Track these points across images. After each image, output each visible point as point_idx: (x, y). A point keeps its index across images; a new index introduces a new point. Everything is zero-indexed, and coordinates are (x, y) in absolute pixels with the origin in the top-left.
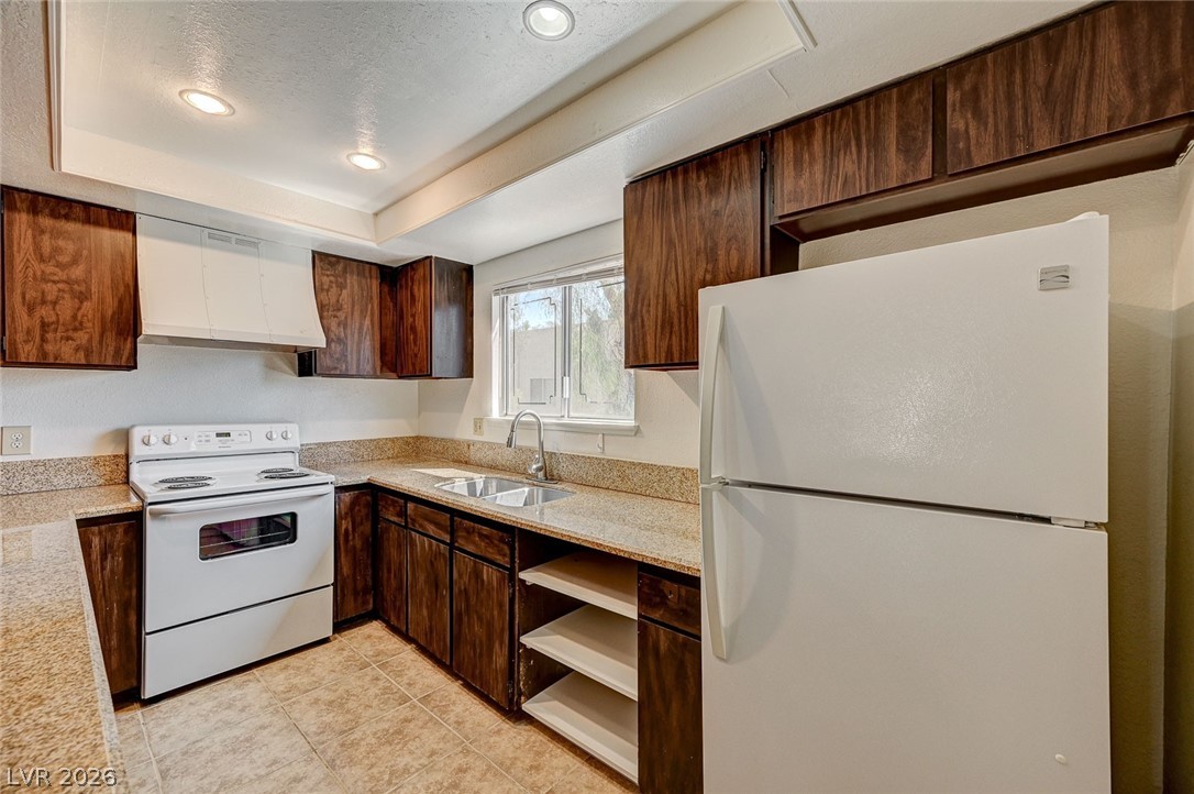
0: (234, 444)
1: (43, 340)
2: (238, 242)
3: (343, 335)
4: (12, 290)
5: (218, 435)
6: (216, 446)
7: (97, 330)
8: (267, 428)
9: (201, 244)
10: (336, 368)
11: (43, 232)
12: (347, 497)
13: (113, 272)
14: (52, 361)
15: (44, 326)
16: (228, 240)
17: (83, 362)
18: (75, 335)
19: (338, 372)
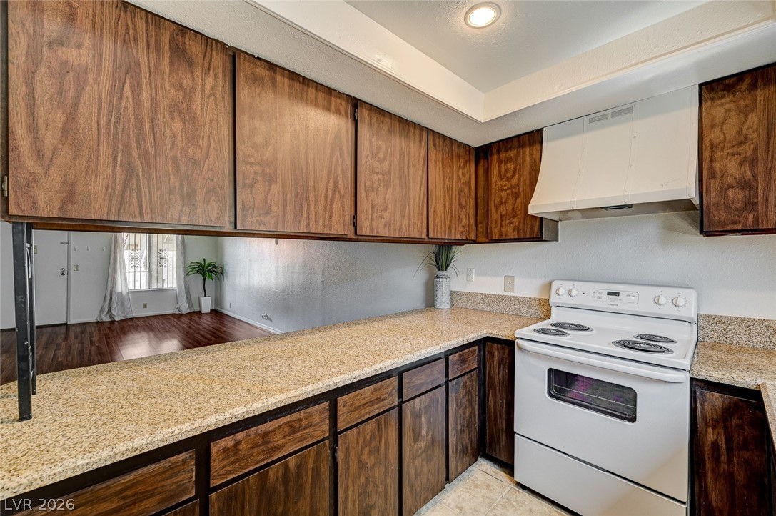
0: (621, 304)
1: (501, 226)
2: (614, 115)
3: (748, 175)
4: (491, 199)
5: (610, 293)
6: (605, 302)
7: (523, 215)
8: (656, 290)
9: (584, 131)
10: (735, 222)
11: (501, 162)
12: (716, 399)
13: (530, 175)
14: (504, 238)
15: (502, 216)
16: (605, 117)
17: (516, 237)
18: (513, 221)
19: (739, 227)
